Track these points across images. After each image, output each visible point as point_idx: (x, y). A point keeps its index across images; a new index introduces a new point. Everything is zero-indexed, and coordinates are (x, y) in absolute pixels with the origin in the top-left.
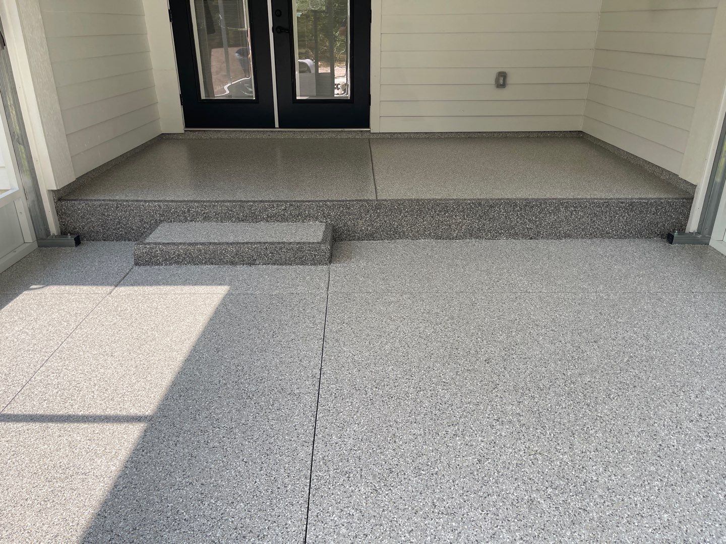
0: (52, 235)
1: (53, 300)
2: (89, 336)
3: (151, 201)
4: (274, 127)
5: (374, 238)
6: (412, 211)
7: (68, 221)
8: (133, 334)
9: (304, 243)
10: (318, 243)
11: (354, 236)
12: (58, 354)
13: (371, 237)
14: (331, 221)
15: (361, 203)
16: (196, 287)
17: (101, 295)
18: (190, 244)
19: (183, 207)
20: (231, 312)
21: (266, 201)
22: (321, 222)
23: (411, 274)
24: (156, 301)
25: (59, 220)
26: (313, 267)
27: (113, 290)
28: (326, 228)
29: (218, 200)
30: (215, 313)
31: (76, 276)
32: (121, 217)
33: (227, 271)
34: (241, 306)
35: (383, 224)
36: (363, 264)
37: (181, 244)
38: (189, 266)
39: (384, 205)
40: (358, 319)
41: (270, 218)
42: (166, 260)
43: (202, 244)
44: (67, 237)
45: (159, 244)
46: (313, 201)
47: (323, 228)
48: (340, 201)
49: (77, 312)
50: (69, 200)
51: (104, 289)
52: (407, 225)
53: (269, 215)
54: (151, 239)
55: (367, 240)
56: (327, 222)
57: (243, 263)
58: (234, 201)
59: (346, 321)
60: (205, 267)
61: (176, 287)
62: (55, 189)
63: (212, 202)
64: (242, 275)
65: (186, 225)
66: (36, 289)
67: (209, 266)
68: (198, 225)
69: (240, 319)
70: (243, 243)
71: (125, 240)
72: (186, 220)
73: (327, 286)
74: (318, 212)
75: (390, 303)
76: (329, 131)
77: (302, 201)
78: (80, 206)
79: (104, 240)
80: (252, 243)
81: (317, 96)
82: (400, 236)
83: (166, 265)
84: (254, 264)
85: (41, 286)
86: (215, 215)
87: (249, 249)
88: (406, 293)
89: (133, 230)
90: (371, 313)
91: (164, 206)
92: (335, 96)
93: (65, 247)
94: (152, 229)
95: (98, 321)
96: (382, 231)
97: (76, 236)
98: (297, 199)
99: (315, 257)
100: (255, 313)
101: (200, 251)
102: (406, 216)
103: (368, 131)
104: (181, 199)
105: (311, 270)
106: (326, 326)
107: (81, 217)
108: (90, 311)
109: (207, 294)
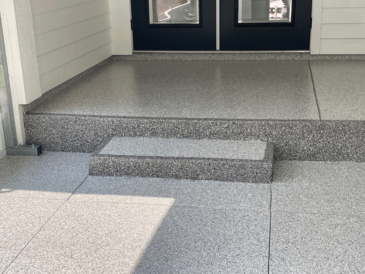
0: (19, 144)
1: (20, 203)
2: (51, 238)
3: (106, 116)
4: (215, 50)
5: (316, 158)
6: (358, 132)
7: (33, 132)
8: (90, 239)
9: (246, 161)
10: (260, 161)
11: (296, 156)
12: (25, 252)
13: (313, 157)
14: (273, 140)
15: (304, 123)
16: (144, 198)
17: (61, 201)
18: (139, 157)
19: (133, 123)
20: (178, 223)
21: (210, 119)
22: (262, 140)
23: (358, 197)
24: (109, 209)
25: (25, 132)
26: (254, 185)
27: (70, 196)
28: (267, 147)
29: (165, 117)
30: (163, 223)
31: (38, 182)
32: (78, 130)
33: (172, 183)
34: (187, 218)
35: (326, 144)
36: (305, 184)
37: (131, 156)
38: (137, 178)
39: (328, 125)
40: (304, 239)
41: (212, 135)
42: (117, 171)
43: (151, 157)
44: (32, 147)
45: (112, 156)
46: (255, 120)
47: (264, 146)
48: (282, 120)
49: (40, 215)
50: (36, 114)
51: (63, 195)
52: (352, 146)
53: (212, 132)
54: (105, 151)
55: (309, 160)
56: (268, 140)
57: (187, 177)
58: (180, 119)
59: (291, 241)
60: (152, 179)
61: (126, 197)
62: (25, 103)
63: (160, 118)
64: (186, 189)
65: (135, 139)
66: (6, 192)
67: (155, 179)
68: (146, 139)
69: (186, 231)
70: (188, 158)
71: (80, 152)
72: (135, 135)
73: (269, 204)
74: (260, 131)
75: (337, 225)
76: (269, 53)
77: (244, 120)
78: (44, 119)
79: (62, 151)
80: (196, 158)
81: (252, 19)
82: (344, 158)
83: (117, 176)
84: (197, 179)
85: (10, 190)
86: (162, 131)
87: (193, 164)
88: (353, 217)
89: (88, 142)
90: (316, 234)
91: (117, 121)
92: (270, 19)
93: (29, 156)
94: (105, 142)
95: (58, 224)
96: (325, 152)
97: (39, 146)
98: (239, 118)
99: (257, 174)
100: (200, 226)
101: (148, 164)
102: (351, 138)
103: (308, 53)
104: (132, 115)
105: (252, 187)
106: (271, 244)
107: (44, 129)
108: (51, 215)
109: (155, 205)
